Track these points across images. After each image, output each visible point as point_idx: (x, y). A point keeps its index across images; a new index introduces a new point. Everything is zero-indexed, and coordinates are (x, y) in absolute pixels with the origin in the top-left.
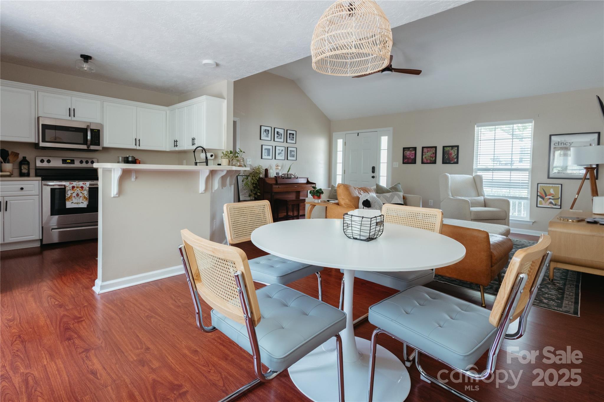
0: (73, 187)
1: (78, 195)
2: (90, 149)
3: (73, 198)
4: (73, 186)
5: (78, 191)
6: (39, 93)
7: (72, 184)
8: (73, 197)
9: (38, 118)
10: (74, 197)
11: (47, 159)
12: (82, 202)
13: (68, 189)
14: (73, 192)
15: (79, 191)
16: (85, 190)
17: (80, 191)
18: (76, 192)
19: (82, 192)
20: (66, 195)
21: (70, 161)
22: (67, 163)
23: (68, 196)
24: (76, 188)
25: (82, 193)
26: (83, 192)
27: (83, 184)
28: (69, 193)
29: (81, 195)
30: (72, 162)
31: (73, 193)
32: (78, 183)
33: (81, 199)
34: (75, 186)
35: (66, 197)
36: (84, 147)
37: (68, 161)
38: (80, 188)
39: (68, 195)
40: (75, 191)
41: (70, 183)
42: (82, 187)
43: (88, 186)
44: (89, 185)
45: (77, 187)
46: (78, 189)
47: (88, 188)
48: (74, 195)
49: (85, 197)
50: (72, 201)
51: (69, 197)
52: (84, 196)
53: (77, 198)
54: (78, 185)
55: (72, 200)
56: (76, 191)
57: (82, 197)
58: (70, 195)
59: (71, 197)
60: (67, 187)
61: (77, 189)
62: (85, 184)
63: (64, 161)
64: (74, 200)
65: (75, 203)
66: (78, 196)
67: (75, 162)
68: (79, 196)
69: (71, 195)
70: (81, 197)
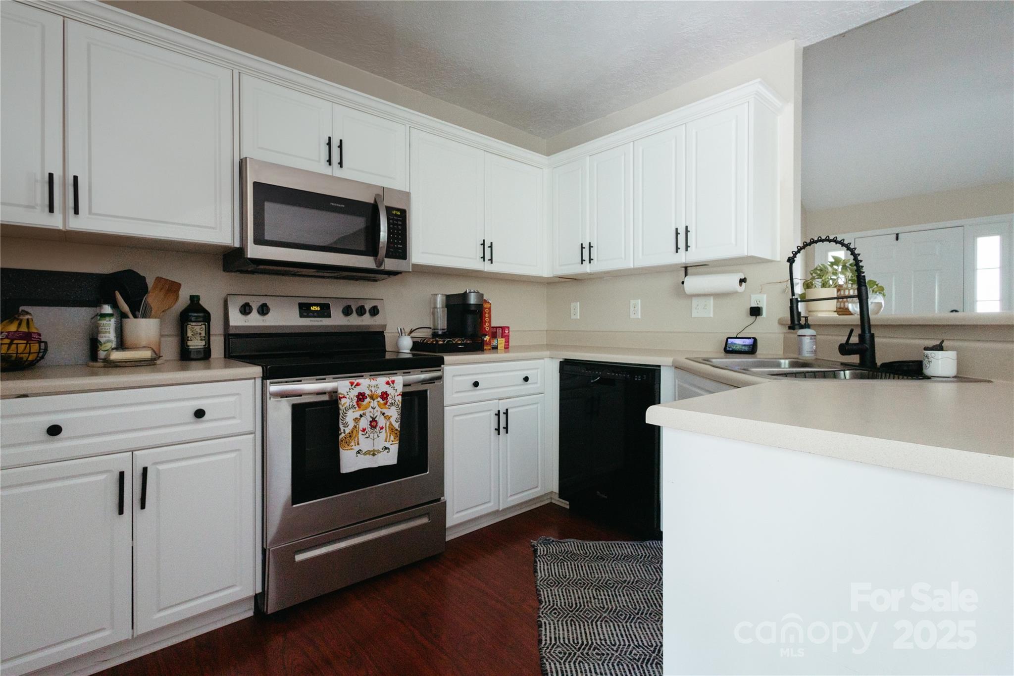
0: (361, 397)
1: (373, 423)
2: (383, 268)
3: (361, 437)
4: (360, 394)
5: (374, 408)
6: (244, 78)
7: (358, 384)
8: (361, 433)
9: (242, 163)
10: (364, 430)
11: (260, 304)
12: (386, 448)
13: (347, 404)
14: (361, 412)
15: (378, 408)
16: (392, 404)
17: (380, 410)
18: (369, 413)
19: (384, 411)
20: (341, 426)
21: (319, 309)
22: (311, 314)
23: (347, 431)
24: (368, 399)
25: (384, 414)
26: (388, 412)
27: (388, 383)
28: (349, 418)
29: (382, 422)
30: (325, 311)
31: (361, 416)
32: (373, 383)
33: (383, 435)
34: (367, 393)
35: (339, 435)
36: (366, 262)
37: (313, 308)
38: (379, 399)
39: (346, 425)
40: (367, 411)
41: (352, 384)
42: (384, 396)
43: (400, 388)
44: (402, 386)
45: (372, 398)
46: (374, 404)
47: (400, 398)
48: (364, 423)
49: (392, 429)
50: (357, 448)
51: (350, 435)
52: (391, 424)
53: (371, 435)
54: (373, 389)
55: (358, 444)
56: (371, 409)
57: (384, 429)
58: (351, 424)
59: (355, 432)
60: (344, 397)
61: (372, 405)
62: (393, 382)
63: (305, 309)
64: (365, 444)
65: (365, 454)
66: (375, 427)
67: (333, 311)
68: (378, 428)
69: (355, 427)
70: (382, 428)
